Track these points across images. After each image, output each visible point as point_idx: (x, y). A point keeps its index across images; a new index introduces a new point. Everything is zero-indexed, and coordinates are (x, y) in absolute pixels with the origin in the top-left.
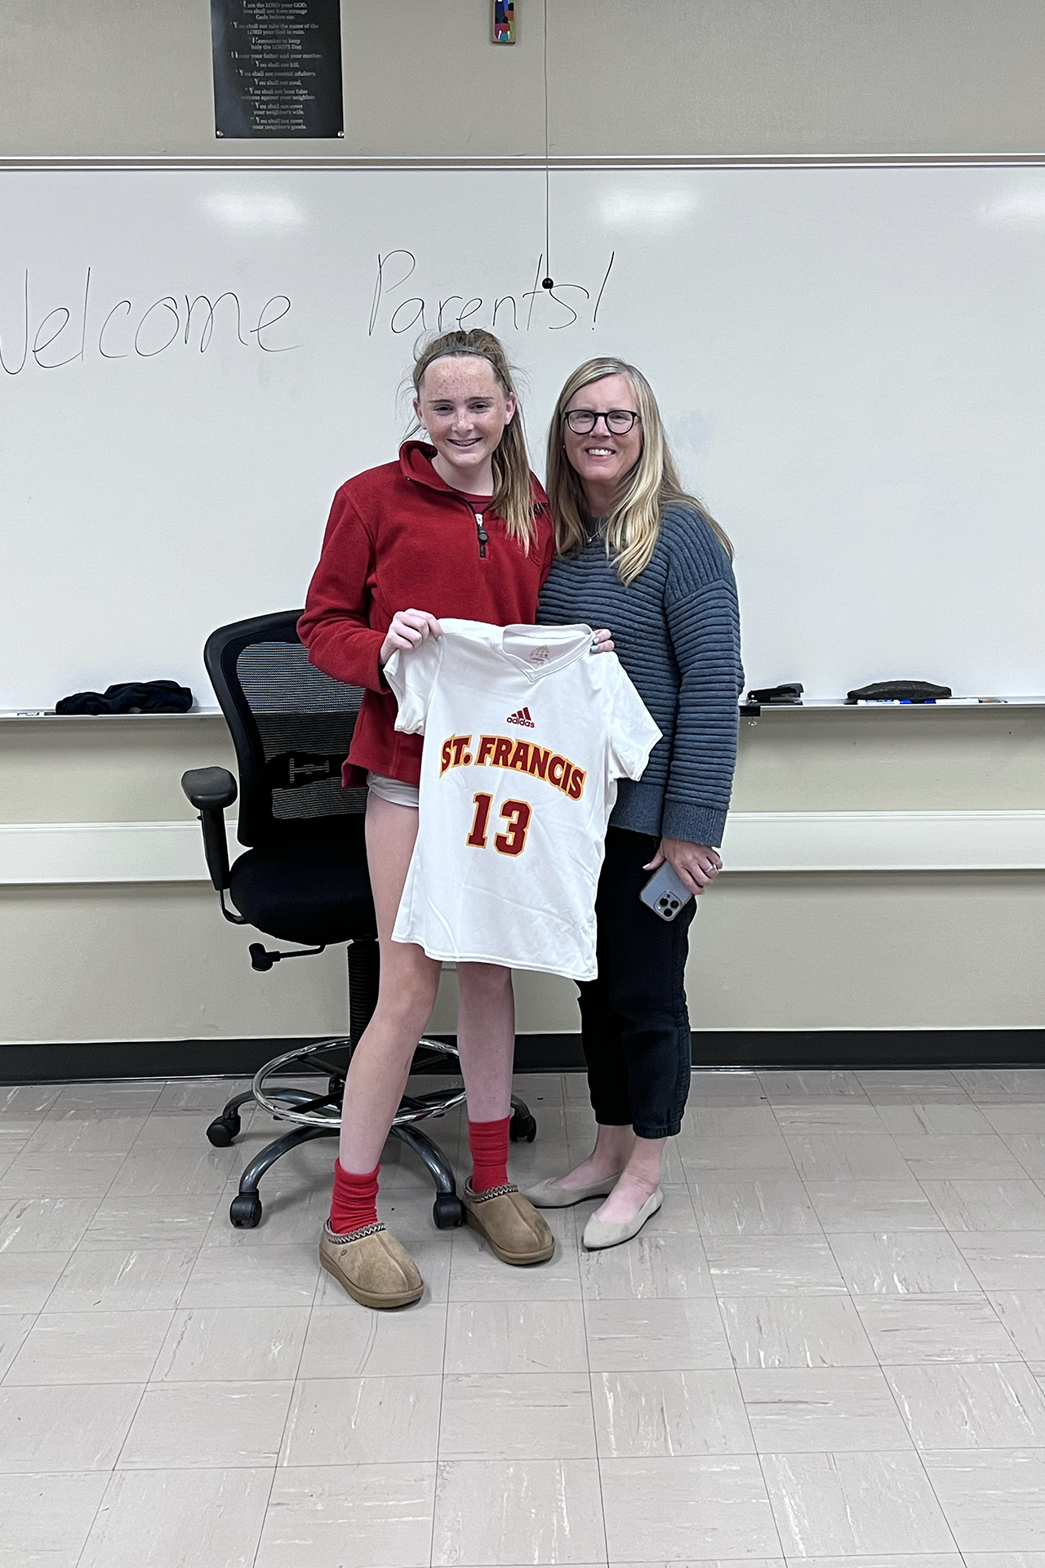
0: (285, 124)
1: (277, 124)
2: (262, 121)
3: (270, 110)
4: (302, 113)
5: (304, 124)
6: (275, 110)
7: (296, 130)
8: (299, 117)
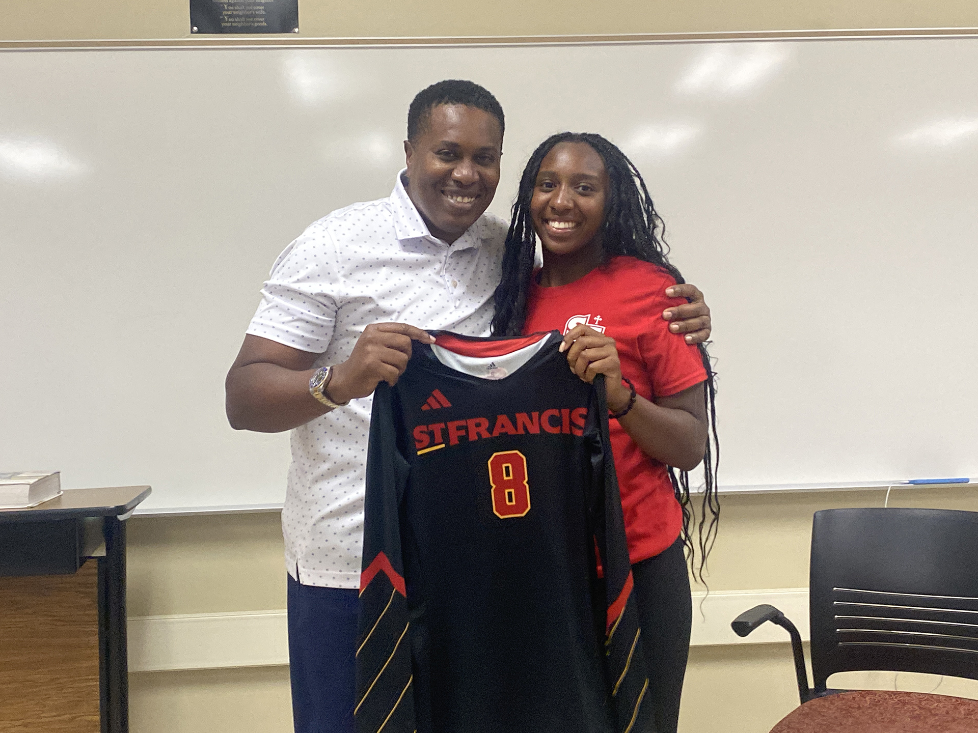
0: (248, 22)
1: (243, 22)
2: (230, 20)
3: (237, 10)
4: (264, 13)
5: (266, 21)
6: (241, 10)
7: (258, 26)
8: (261, 16)
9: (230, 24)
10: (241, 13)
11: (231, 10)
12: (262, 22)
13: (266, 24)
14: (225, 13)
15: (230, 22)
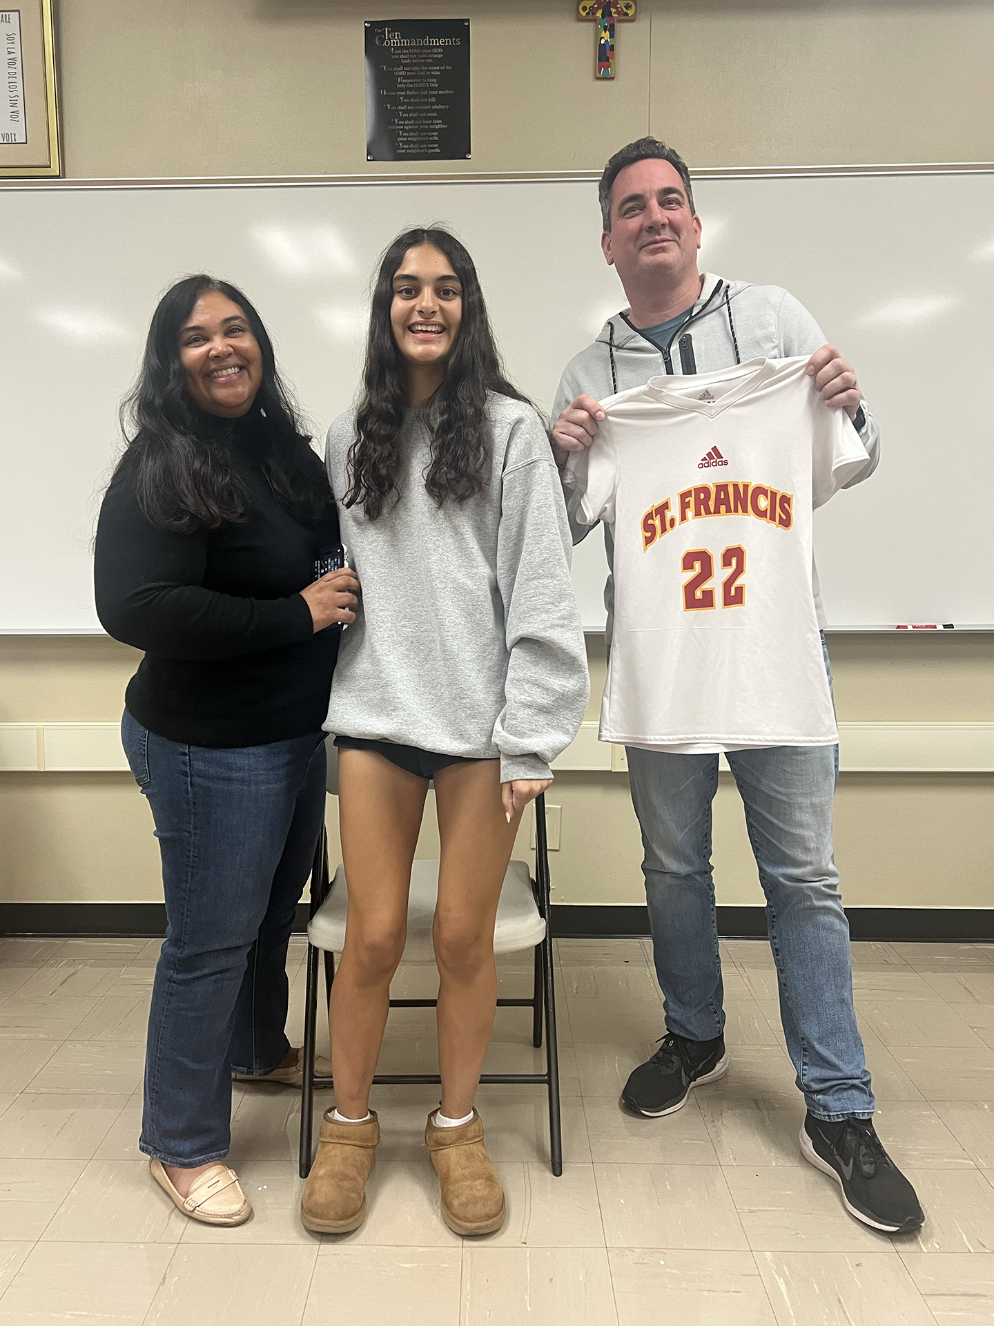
0: (424, 149)
1: (417, 149)
2: (404, 147)
3: (411, 137)
4: (437, 139)
5: (440, 147)
6: (415, 136)
7: (433, 153)
8: (435, 142)
9: (404, 151)
10: (415, 139)
11: (406, 137)
12: (437, 148)
13: (438, 152)
15: (405, 149)
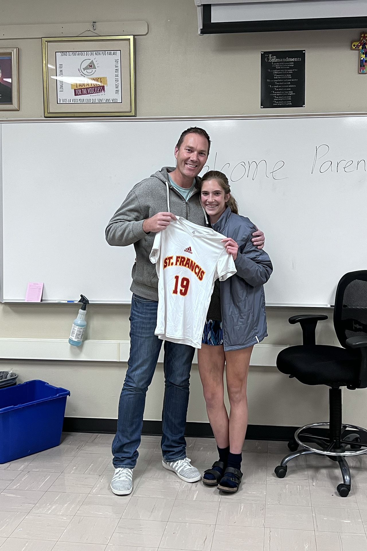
0: (285, 103)
1: (282, 103)
2: (277, 102)
3: (279, 98)
4: (291, 99)
5: (291, 103)
6: (281, 98)
7: (288, 105)
8: (289, 100)
9: (276, 104)
10: (281, 100)
11: (277, 98)
12: (290, 103)
13: (291, 104)
14: (274, 99)
